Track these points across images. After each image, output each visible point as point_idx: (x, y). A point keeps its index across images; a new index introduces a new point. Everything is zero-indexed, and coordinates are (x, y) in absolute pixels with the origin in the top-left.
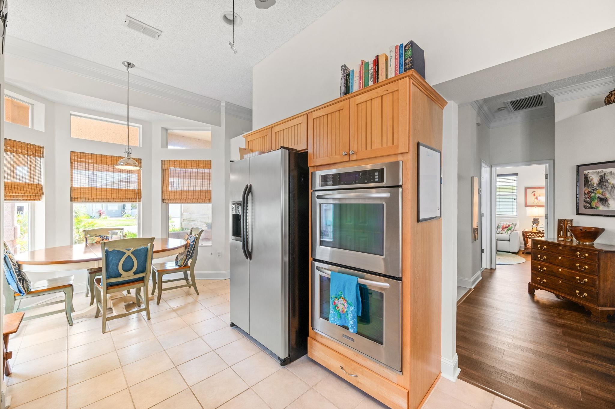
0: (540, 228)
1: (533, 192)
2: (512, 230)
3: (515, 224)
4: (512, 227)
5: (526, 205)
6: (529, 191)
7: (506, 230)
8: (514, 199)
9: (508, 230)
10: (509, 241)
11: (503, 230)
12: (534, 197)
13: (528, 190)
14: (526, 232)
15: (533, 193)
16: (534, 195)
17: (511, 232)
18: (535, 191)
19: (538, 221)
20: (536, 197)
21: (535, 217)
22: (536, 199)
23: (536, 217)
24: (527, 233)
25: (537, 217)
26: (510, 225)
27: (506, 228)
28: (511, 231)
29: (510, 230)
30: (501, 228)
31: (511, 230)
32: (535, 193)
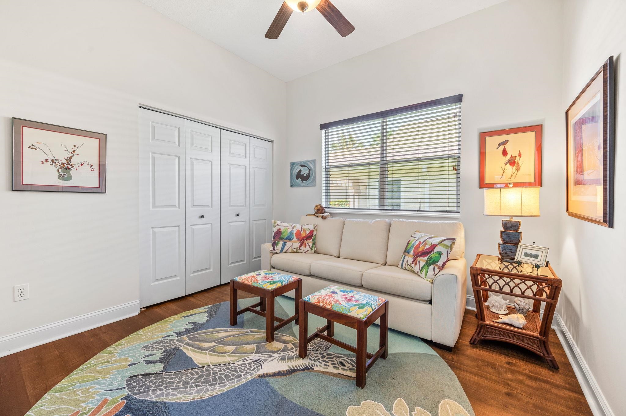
0: (526, 255)
1: (500, 145)
2: (440, 263)
3: (448, 243)
4: (440, 254)
5: (483, 184)
6: (492, 142)
7: (422, 261)
8: (452, 168)
9: (428, 264)
10: (430, 302)
11: (415, 261)
12: (504, 157)
13: (488, 140)
14: (484, 271)
15: (502, 148)
16: (505, 153)
17: (437, 270)
18: (506, 142)
19: (517, 230)
20: (508, 157)
21: (508, 219)
22: (508, 164)
23: (512, 217)
24: (487, 276)
25: (515, 219)
26: (434, 246)
27: (424, 254)
28: (436, 268)
29: (434, 262)
30: (411, 253)
31: (438, 264)
32: (508, 147)
